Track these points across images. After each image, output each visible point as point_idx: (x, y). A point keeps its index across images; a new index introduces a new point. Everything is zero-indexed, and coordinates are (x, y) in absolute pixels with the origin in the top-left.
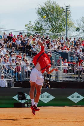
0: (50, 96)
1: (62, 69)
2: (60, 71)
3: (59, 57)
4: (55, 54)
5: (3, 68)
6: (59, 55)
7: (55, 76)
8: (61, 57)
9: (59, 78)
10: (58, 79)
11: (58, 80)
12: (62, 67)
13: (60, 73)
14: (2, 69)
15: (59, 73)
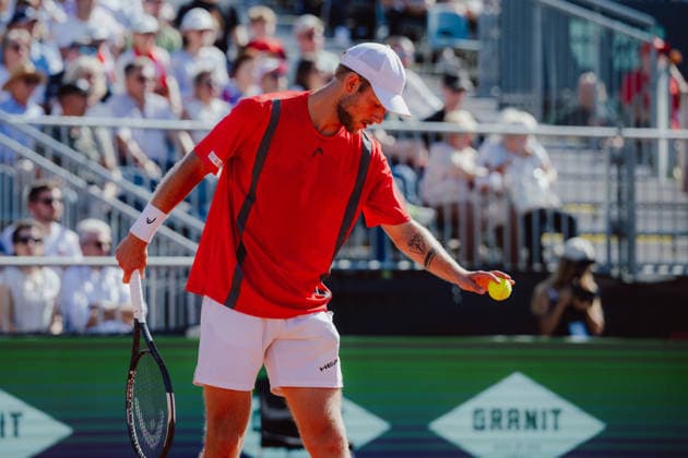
0: (556, 412)
1: (673, 162)
2: (655, 173)
3: (645, 48)
4: (606, 13)
5: (111, 158)
6: (642, 27)
7: (601, 225)
8: (659, 43)
9: (640, 242)
10: (632, 249)
11: (630, 264)
12: (672, 142)
13: (653, 196)
14: (103, 164)
15: (640, 196)
